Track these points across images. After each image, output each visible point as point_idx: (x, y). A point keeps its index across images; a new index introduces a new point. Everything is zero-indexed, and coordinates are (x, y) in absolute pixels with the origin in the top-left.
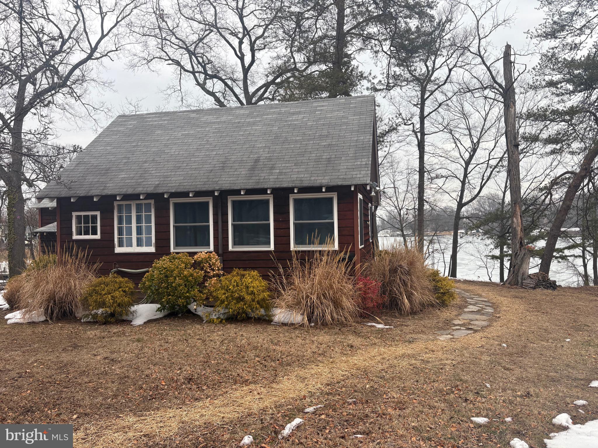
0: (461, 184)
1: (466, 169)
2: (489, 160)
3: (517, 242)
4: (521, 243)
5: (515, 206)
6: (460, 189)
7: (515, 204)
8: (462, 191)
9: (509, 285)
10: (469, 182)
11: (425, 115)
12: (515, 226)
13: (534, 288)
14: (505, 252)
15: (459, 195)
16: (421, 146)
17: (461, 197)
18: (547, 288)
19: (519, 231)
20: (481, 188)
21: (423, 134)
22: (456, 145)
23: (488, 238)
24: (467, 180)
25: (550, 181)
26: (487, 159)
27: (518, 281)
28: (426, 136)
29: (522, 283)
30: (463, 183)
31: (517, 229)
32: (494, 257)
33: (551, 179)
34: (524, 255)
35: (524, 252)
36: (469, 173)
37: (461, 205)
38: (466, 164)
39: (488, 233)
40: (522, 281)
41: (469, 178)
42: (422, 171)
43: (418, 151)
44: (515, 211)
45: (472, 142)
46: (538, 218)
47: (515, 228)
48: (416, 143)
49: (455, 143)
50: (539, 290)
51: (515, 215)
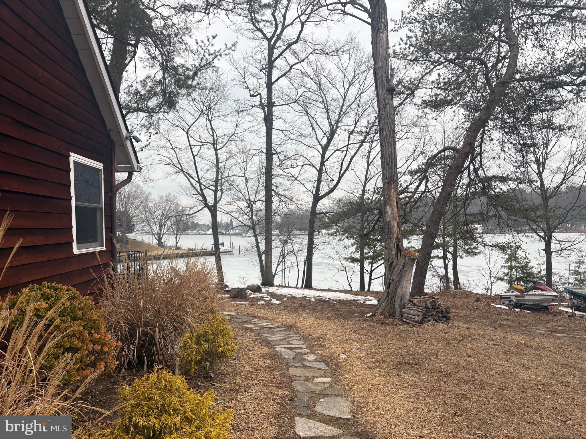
0: (317, 173)
1: (323, 156)
2: (348, 144)
3: (392, 245)
4: (398, 245)
5: (389, 188)
6: (316, 179)
7: (388, 183)
8: (319, 181)
9: (381, 317)
10: (326, 172)
11: (273, 80)
12: (388, 219)
13: (421, 323)
14: (366, 253)
15: (315, 186)
16: (268, 120)
17: (318, 189)
18: (438, 320)
19: (395, 226)
20: (340, 177)
21: (271, 104)
22: (313, 129)
23: (348, 238)
24: (324, 170)
25: (425, 161)
26: (347, 144)
27: (394, 309)
28: (274, 108)
29: (401, 313)
30: (320, 172)
31: (392, 223)
32: (354, 260)
33: (427, 158)
34: (404, 266)
35: (403, 261)
36: (327, 160)
37: (317, 199)
38: (323, 150)
39: (347, 231)
40: (401, 310)
41: (327, 167)
42: (269, 152)
43: (265, 127)
44: (389, 194)
45: (330, 124)
46: (411, 211)
47: (389, 222)
48: (263, 116)
49: (312, 126)
50: (428, 326)
51: (389, 202)
